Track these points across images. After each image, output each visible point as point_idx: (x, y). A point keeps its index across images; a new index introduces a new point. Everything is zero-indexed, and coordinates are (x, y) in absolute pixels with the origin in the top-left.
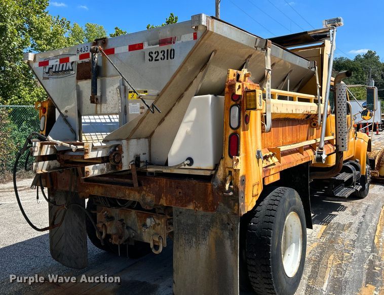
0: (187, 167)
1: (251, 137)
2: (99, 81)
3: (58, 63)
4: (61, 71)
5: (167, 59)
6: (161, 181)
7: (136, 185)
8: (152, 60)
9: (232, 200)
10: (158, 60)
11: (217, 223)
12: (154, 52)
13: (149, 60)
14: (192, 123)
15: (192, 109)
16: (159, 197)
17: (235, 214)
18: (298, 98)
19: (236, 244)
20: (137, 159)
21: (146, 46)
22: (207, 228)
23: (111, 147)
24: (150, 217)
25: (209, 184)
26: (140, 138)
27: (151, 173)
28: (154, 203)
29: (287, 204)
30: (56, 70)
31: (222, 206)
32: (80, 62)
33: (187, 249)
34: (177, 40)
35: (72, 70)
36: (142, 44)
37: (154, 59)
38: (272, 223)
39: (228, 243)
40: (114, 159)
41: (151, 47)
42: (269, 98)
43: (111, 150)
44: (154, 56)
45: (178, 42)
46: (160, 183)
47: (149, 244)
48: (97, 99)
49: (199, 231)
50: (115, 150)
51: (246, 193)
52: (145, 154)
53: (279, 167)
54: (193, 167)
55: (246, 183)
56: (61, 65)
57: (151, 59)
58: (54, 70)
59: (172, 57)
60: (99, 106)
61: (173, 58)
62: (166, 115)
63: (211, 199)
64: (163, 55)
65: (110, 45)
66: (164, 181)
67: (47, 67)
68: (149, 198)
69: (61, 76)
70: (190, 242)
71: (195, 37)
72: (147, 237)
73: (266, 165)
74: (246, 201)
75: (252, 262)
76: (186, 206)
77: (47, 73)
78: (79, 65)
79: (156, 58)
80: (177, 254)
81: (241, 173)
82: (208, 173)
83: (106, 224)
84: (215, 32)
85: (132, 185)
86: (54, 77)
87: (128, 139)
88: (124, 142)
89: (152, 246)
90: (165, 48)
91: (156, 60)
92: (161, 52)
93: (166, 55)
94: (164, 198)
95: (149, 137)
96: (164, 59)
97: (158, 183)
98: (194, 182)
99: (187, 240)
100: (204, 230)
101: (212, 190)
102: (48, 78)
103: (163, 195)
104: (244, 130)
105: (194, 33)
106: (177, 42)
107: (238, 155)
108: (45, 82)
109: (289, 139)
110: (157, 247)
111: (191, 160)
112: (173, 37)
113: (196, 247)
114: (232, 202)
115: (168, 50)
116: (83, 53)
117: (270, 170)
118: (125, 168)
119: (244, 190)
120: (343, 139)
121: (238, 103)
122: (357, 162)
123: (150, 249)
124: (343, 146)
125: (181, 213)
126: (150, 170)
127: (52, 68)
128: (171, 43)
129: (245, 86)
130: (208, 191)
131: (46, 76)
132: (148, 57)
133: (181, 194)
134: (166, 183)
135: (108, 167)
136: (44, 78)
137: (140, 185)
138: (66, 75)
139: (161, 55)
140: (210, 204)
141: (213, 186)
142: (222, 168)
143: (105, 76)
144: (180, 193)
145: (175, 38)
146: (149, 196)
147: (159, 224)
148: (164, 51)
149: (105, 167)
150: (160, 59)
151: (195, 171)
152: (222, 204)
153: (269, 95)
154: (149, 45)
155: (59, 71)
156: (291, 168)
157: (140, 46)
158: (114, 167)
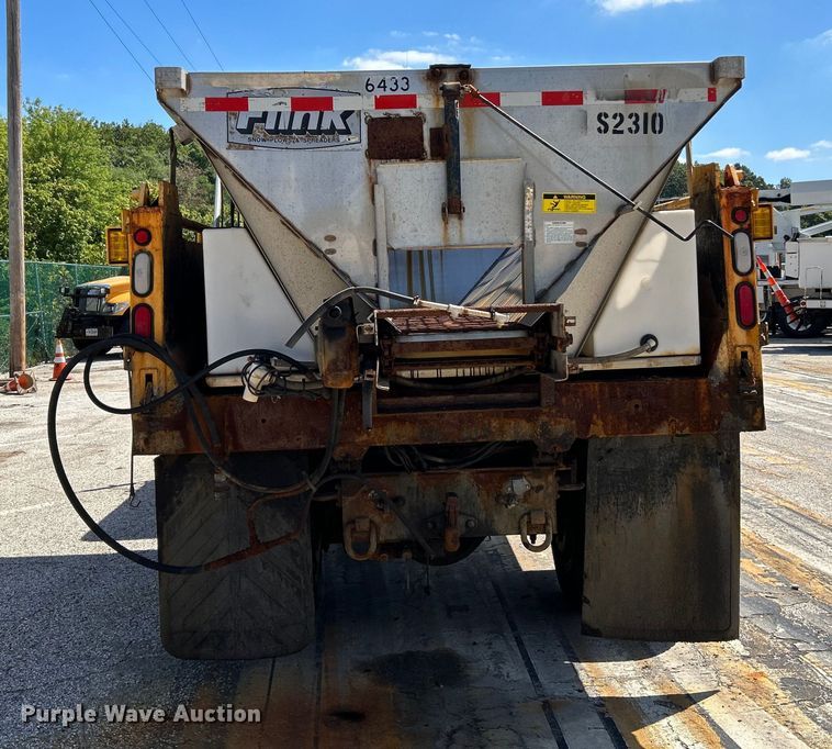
3: (286, 109)
4: (301, 132)
5: (645, 132)
6: (586, 389)
8: (606, 131)
9: (750, 403)
10: (622, 132)
11: (694, 456)
12: (611, 115)
13: (599, 130)
14: (654, 265)
16: (586, 423)
21: (589, 100)
22: (672, 469)
25: (703, 381)
30: (281, 127)
32: (380, 114)
33: (623, 523)
34: (669, 97)
35: (346, 132)
36: (580, 94)
37: (611, 128)
39: (719, 489)
41: (605, 102)
44: (611, 123)
45: (672, 100)
46: (584, 393)
49: (653, 479)
54: (657, 353)
56: (299, 116)
57: (603, 128)
58: (270, 125)
59: (657, 128)
61: (660, 132)
63: (706, 408)
64: (635, 123)
65: (485, 86)
66: (594, 386)
67: (244, 115)
68: (561, 427)
69: (302, 144)
70: (630, 508)
71: (712, 98)
76: (653, 431)
77: (242, 131)
78: (373, 124)
79: (617, 126)
80: (597, 539)
82: (694, 361)
86: (273, 144)
90: (640, 109)
91: (615, 132)
92: (630, 116)
93: (641, 123)
94: (600, 422)
96: (637, 131)
97: (580, 394)
99: (623, 504)
100: (664, 475)
101: (709, 391)
102: (251, 147)
103: (595, 417)
105: (710, 90)
106: (668, 101)
112: (659, 88)
113: (646, 514)
114: (749, 407)
115: (646, 115)
116: (388, 92)
121: (745, 226)
127: (262, 120)
128: (654, 101)
130: (700, 393)
131: (241, 139)
132: (595, 124)
133: (640, 409)
134: (600, 391)
136: (234, 145)
138: (319, 145)
139: (628, 123)
140: (705, 418)
141: (709, 384)
142: (725, 348)
144: (637, 406)
145: (664, 91)
146: (560, 423)
147: (539, 488)
148: (637, 116)
150: (626, 131)
151: (665, 359)
152: (730, 414)
154: (598, 98)
155: (290, 131)
157: (575, 98)
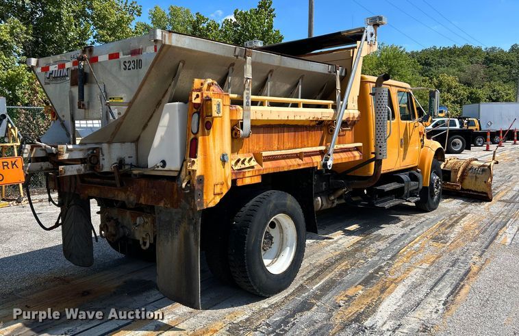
0: (160, 168)
1: (214, 141)
2: (86, 88)
3: (57, 69)
4: (60, 77)
5: (137, 69)
7: (118, 185)
9: (190, 197)
11: (185, 218)
12: (127, 62)
14: (165, 128)
15: (166, 113)
16: (139, 197)
17: (192, 209)
18: (303, 104)
19: (197, 236)
20: (121, 163)
21: (121, 56)
22: (179, 223)
23: (89, 149)
24: (139, 216)
25: (175, 183)
26: (124, 142)
27: (136, 175)
28: (136, 202)
29: (271, 205)
31: (183, 202)
32: (73, 68)
33: (165, 244)
34: (143, 51)
35: (67, 76)
36: (118, 54)
37: (127, 68)
38: (250, 221)
39: (192, 236)
40: (90, 161)
41: (125, 56)
42: (248, 105)
43: (89, 152)
44: (127, 65)
46: (140, 183)
47: (139, 241)
48: (83, 105)
49: (173, 226)
50: (93, 152)
51: (204, 191)
52: (131, 157)
53: (259, 170)
54: (165, 169)
55: (205, 182)
56: (59, 70)
57: (125, 68)
58: (53, 76)
59: (140, 66)
60: (87, 111)
61: (141, 68)
62: (148, 121)
63: (176, 197)
64: (134, 65)
65: (95, 53)
66: (143, 182)
67: (48, 73)
68: (132, 197)
70: (167, 237)
71: (156, 50)
72: (139, 235)
73: (239, 168)
74: (205, 197)
75: (232, 258)
76: (159, 204)
77: (48, 78)
78: (73, 72)
79: (129, 67)
80: (159, 249)
81: (198, 173)
82: (175, 174)
83: (107, 224)
84: (173, 44)
85: (115, 185)
86: (54, 82)
87: (110, 143)
88: (105, 146)
89: (141, 242)
90: (135, 58)
91: (129, 69)
92: (132, 62)
93: (136, 64)
94: (143, 197)
95: (136, 141)
96: (135, 68)
98: (165, 181)
99: (166, 235)
100: (176, 225)
101: (177, 189)
102: (49, 84)
103: (141, 194)
104: (204, 135)
105: (155, 46)
106: (144, 53)
107: (195, 157)
108: (46, 87)
109: (290, 145)
110: (145, 244)
111: (164, 163)
112: (140, 48)
113: (172, 241)
114: (190, 199)
115: (137, 60)
116: (75, 60)
117: (245, 172)
118: (107, 168)
119: (203, 189)
120: (380, 147)
121: (198, 110)
122: (418, 172)
123: (140, 245)
124: (380, 154)
125: (160, 211)
126: (135, 172)
127: (52, 74)
128: (139, 54)
129: (205, 95)
130: (174, 189)
131: (47, 81)
132: (123, 66)
133: (155, 193)
134: (145, 183)
135: (85, 168)
136: (46, 84)
137: (122, 185)
138: (63, 81)
139: (132, 65)
141: (177, 185)
142: (185, 169)
143: (91, 83)
145: (142, 49)
146: (132, 195)
147: (147, 223)
148: (134, 61)
149: (82, 167)
150: (132, 69)
151: (167, 172)
152: (183, 201)
153: (248, 102)
154: (123, 55)
155: (57, 77)
156: (280, 172)
157: (117, 56)
158: (92, 168)
